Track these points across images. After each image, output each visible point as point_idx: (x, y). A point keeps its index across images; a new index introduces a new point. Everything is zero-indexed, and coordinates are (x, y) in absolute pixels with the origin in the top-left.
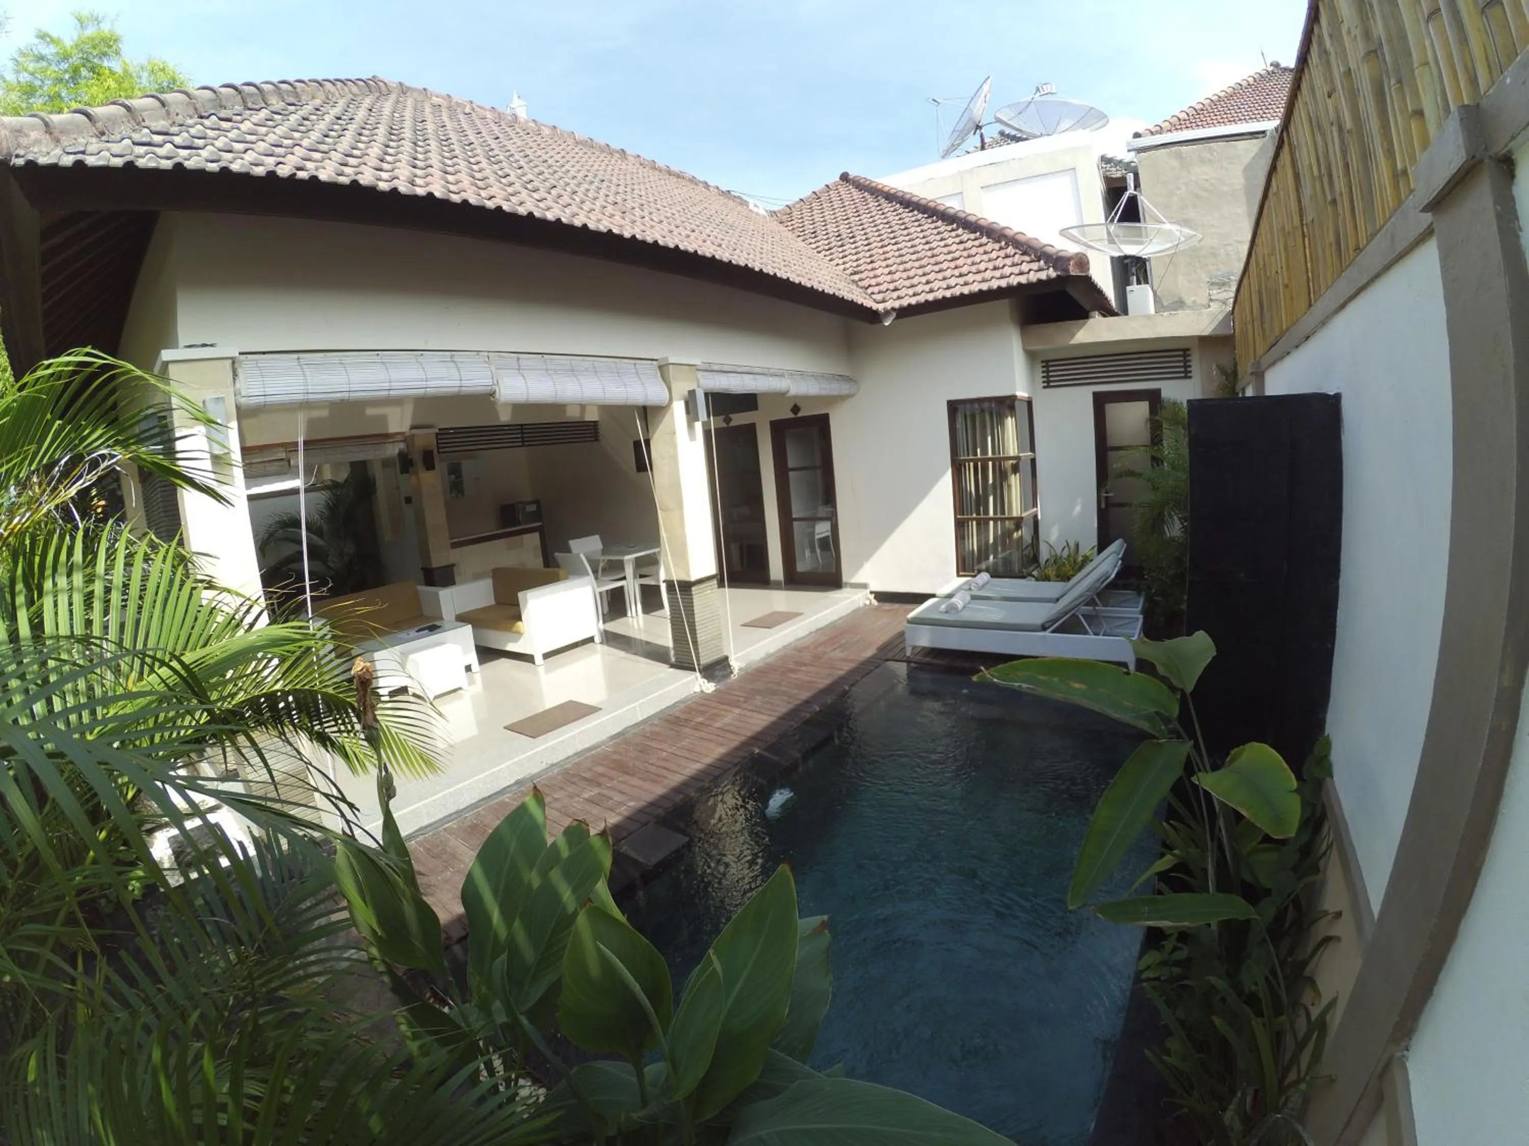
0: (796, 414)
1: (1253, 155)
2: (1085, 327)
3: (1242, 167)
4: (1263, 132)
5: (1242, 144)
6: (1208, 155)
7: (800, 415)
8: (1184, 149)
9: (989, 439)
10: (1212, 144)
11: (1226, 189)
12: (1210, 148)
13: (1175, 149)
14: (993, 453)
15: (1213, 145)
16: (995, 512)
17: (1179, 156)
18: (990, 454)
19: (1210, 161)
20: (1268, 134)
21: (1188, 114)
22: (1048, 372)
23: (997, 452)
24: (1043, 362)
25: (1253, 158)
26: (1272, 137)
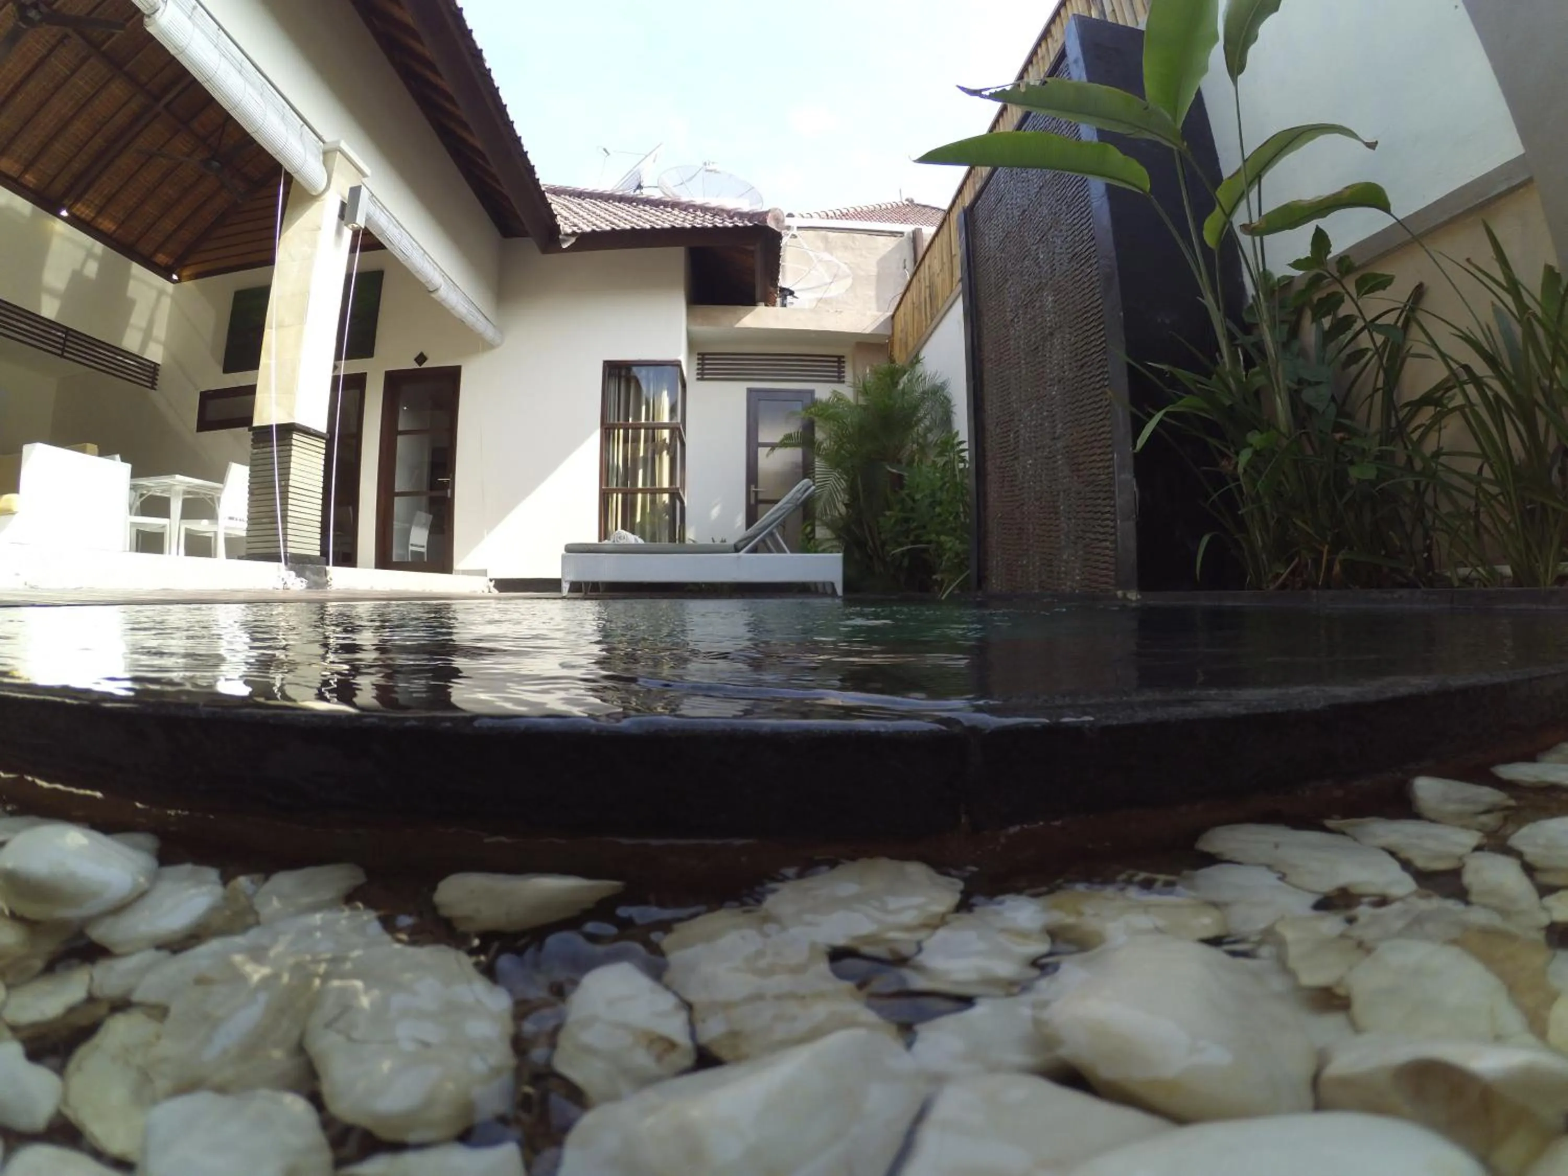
0: (420, 364)
1: (889, 249)
2: (752, 313)
3: (878, 257)
4: (902, 233)
5: (881, 239)
6: (851, 243)
7: (426, 365)
8: (831, 235)
9: (644, 408)
10: (855, 235)
11: (862, 273)
12: (853, 237)
13: (823, 232)
14: (647, 418)
15: (857, 236)
16: (644, 483)
17: (826, 240)
18: (643, 421)
19: (853, 249)
20: (905, 234)
21: (835, 214)
22: (703, 364)
23: (651, 419)
24: (699, 354)
25: (890, 252)
26: (909, 238)
